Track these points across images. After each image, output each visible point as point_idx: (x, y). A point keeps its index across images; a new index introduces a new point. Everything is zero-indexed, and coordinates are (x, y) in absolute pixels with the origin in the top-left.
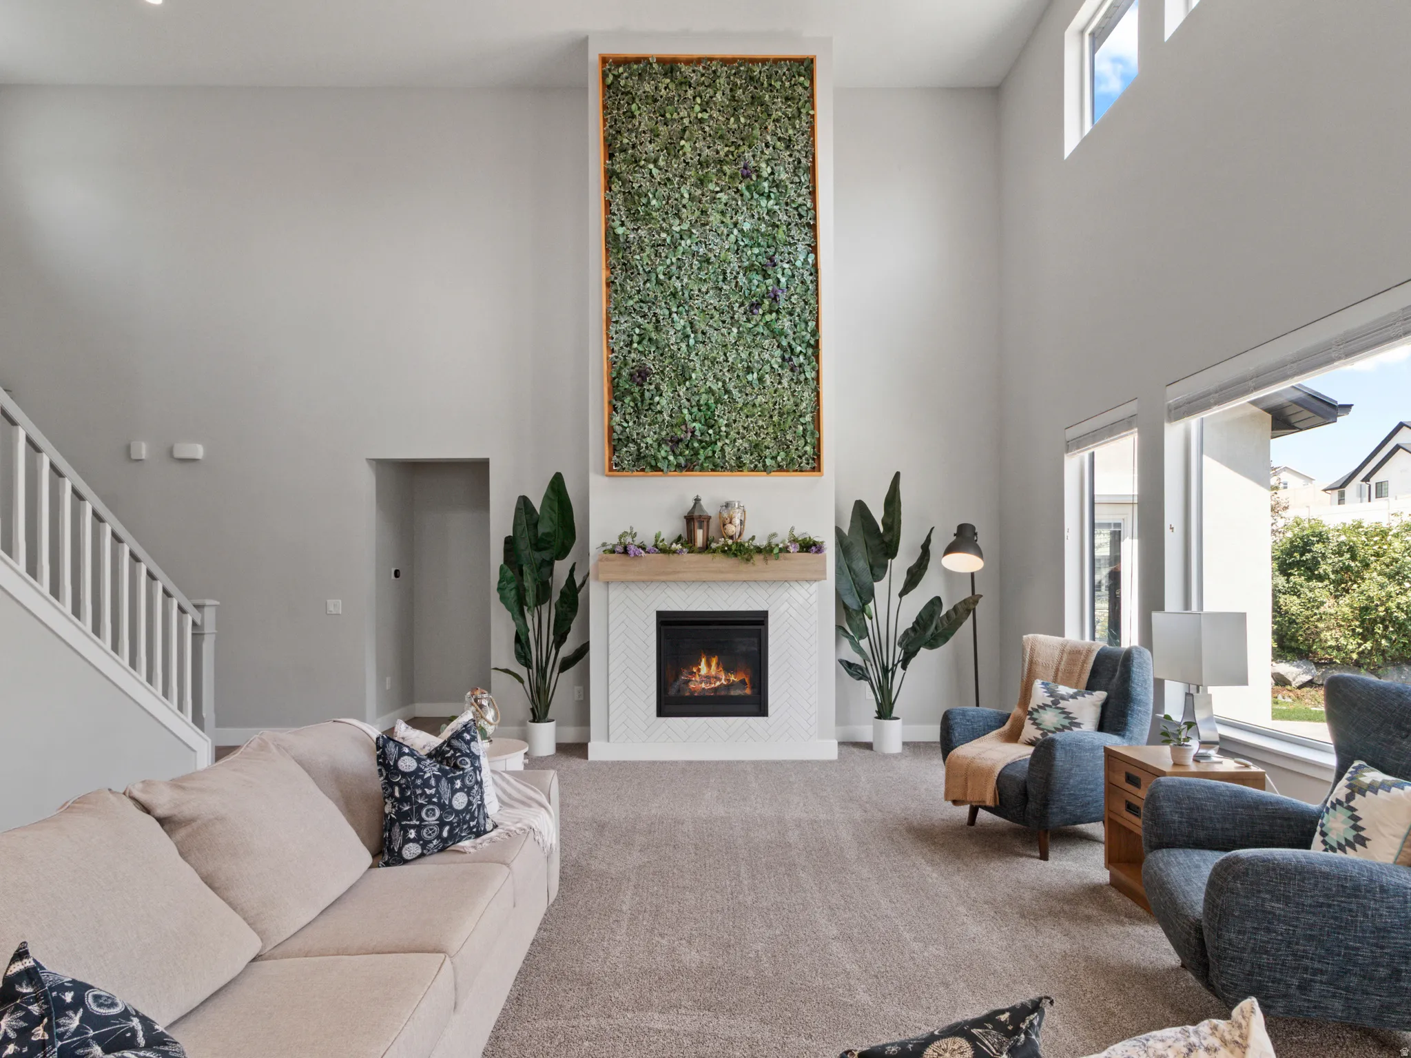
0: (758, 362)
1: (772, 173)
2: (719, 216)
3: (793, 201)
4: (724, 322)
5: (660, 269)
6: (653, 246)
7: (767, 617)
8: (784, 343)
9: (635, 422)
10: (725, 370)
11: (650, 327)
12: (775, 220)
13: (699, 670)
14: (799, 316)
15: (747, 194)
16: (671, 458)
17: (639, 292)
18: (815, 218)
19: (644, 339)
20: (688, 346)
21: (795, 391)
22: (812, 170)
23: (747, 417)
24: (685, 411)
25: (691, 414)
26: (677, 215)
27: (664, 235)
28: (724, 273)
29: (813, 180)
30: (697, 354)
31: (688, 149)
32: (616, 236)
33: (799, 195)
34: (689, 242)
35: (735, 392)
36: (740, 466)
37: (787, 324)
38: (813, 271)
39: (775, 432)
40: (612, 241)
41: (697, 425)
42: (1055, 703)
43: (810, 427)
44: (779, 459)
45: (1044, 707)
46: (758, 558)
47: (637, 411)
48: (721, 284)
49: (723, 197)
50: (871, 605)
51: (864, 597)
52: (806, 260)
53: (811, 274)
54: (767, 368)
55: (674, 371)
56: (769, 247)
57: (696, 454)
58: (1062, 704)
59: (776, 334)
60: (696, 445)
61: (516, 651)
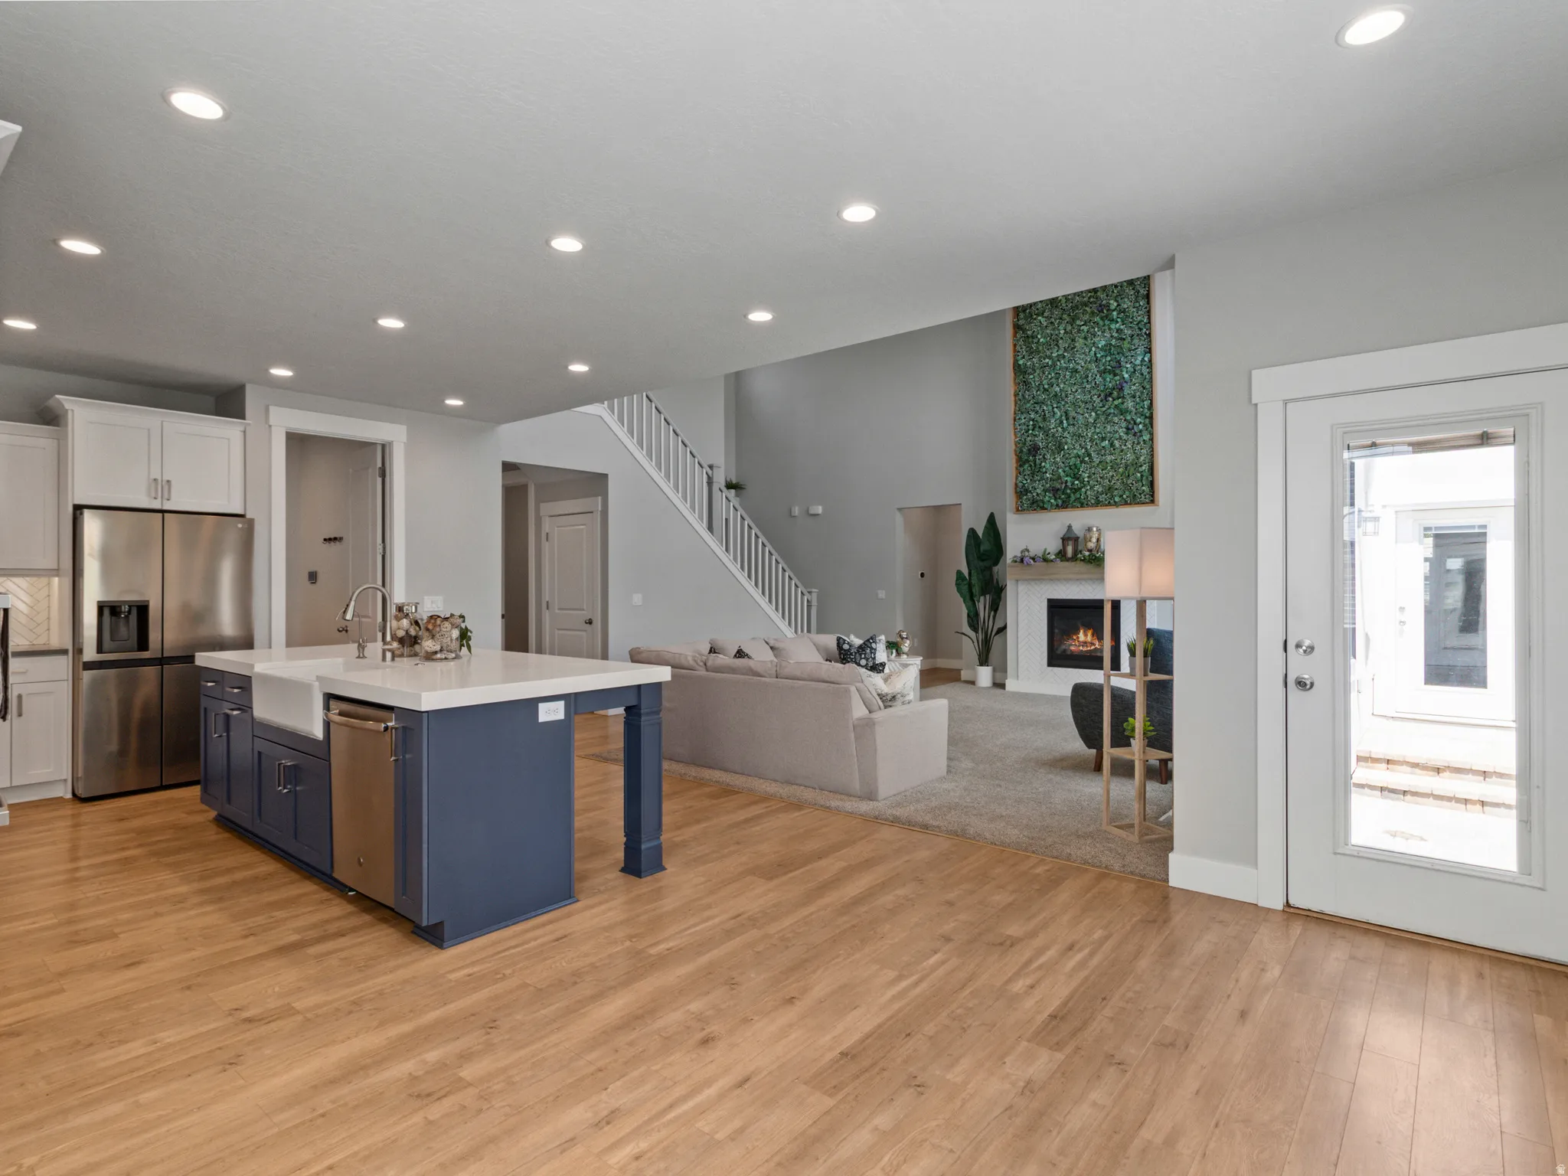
0: (1110, 433)
1: (1118, 305)
2: (1083, 341)
3: (1135, 320)
4: (1088, 409)
5: (1046, 381)
6: (1041, 368)
8: (1129, 418)
9: (1030, 480)
10: (1087, 441)
11: (1039, 419)
12: (1122, 336)
13: (1078, 638)
14: (1139, 397)
15: (1101, 322)
16: (1052, 501)
17: (1033, 398)
18: (1150, 329)
19: (1036, 427)
20: (1063, 428)
21: (1136, 449)
23: (1102, 470)
24: (1061, 471)
25: (1064, 472)
26: (1056, 345)
27: (1047, 360)
28: (1087, 377)
30: (1069, 433)
32: (1020, 366)
34: (1063, 361)
35: (1094, 455)
36: (1098, 504)
37: (1131, 404)
38: (1148, 365)
40: (1018, 369)
41: (1069, 479)
43: (1147, 474)
44: (1124, 496)
47: (1033, 474)
48: (1085, 384)
49: (1086, 328)
52: (1143, 360)
53: (1148, 368)
54: (1116, 436)
55: (1054, 445)
56: (1117, 354)
57: (1069, 497)
59: (1123, 413)
60: (1069, 491)
61: (968, 622)
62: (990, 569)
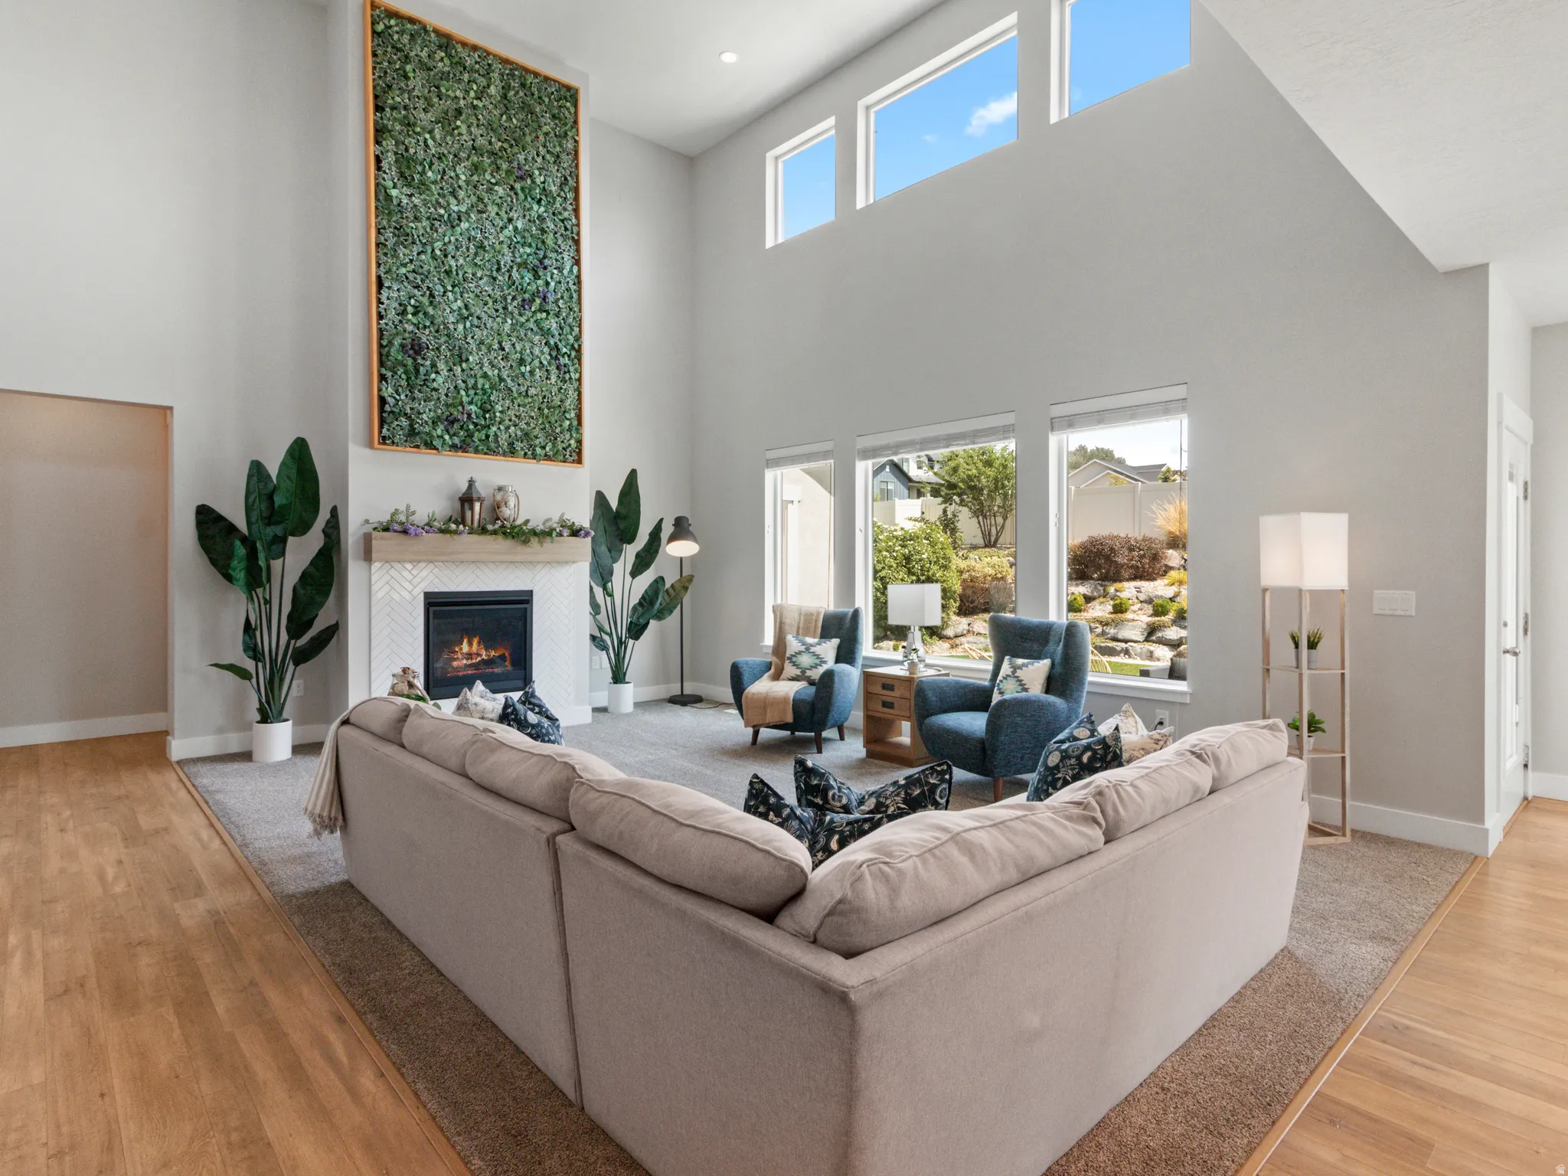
0: (528, 355)
1: (544, 183)
2: (496, 209)
3: (560, 213)
4: (497, 311)
5: (438, 245)
6: (428, 218)
7: (532, 596)
8: (552, 342)
9: (406, 396)
10: (500, 358)
11: (425, 301)
12: (544, 226)
13: (461, 649)
14: (563, 319)
15: (522, 196)
16: (447, 437)
17: (411, 261)
18: (578, 234)
19: (419, 312)
20: (465, 327)
21: (561, 388)
22: (576, 190)
23: (519, 406)
24: (463, 393)
25: (468, 396)
26: (453, 194)
27: (442, 211)
28: (498, 263)
29: (577, 199)
30: (472, 338)
31: (464, 129)
32: (389, 198)
33: (565, 209)
34: (467, 225)
35: (509, 380)
36: (512, 452)
37: (554, 325)
38: (576, 281)
39: (543, 423)
40: (384, 202)
41: (473, 408)
42: (807, 649)
43: (575, 423)
44: (547, 449)
45: (800, 653)
46: (534, 540)
47: (411, 387)
48: (495, 274)
49: (500, 190)
50: (610, 584)
51: (605, 578)
52: (571, 271)
53: (574, 284)
54: (536, 362)
55: (450, 350)
56: (538, 249)
57: (470, 436)
58: (812, 649)
59: (546, 333)
60: (471, 427)
61: (244, 642)
62: (283, 541)
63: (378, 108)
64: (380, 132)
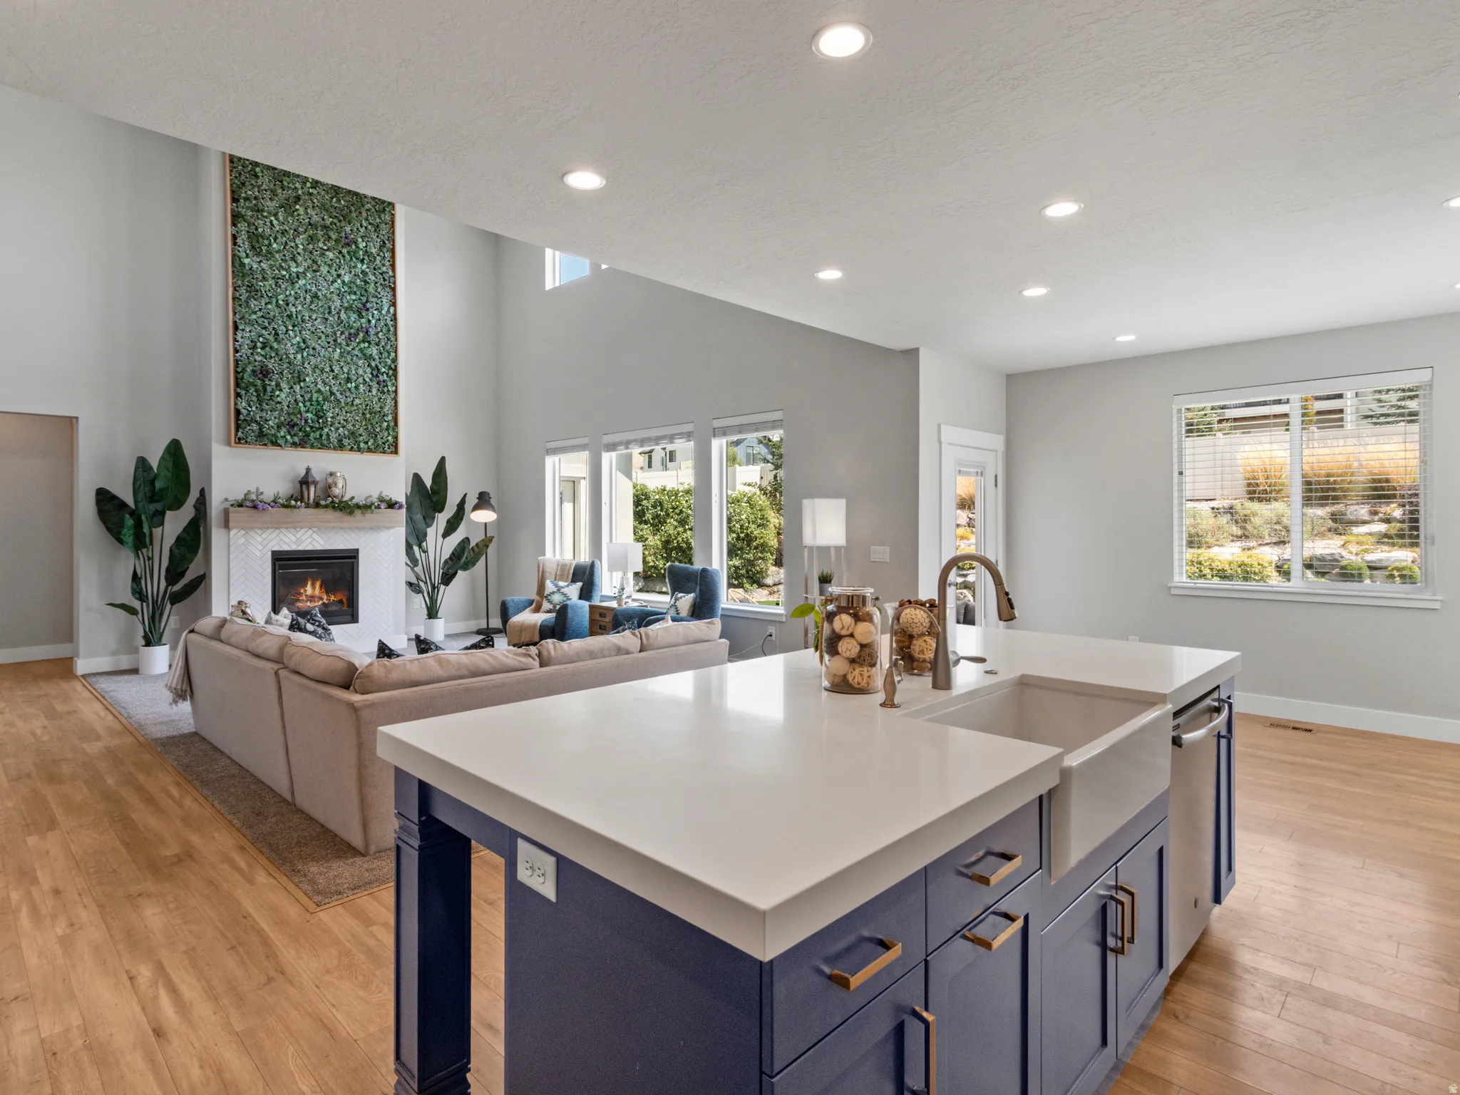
0: (354, 375)
1: (366, 247)
2: (327, 268)
3: (379, 268)
4: (329, 343)
5: (281, 297)
6: (274, 278)
7: (358, 553)
8: (373, 364)
9: (257, 408)
10: (330, 378)
11: (271, 338)
12: (367, 279)
13: (305, 591)
14: (383, 347)
15: (348, 257)
16: (288, 437)
17: (260, 310)
18: (394, 283)
19: (266, 346)
20: (302, 356)
21: (381, 398)
22: (393, 251)
23: (346, 412)
24: (301, 404)
25: (305, 407)
26: (293, 259)
27: (284, 273)
28: (330, 308)
29: (393, 257)
30: (309, 363)
31: (301, 211)
32: (242, 265)
33: (384, 265)
34: (304, 281)
35: (338, 394)
36: (341, 447)
37: (375, 352)
38: (393, 318)
39: (366, 425)
40: (238, 267)
41: (309, 415)
42: (559, 590)
43: (392, 424)
44: (370, 444)
45: (553, 593)
46: (358, 512)
47: (260, 401)
48: (327, 316)
49: (330, 255)
50: (424, 544)
51: (420, 538)
52: (388, 311)
53: (391, 321)
54: (361, 380)
55: (291, 373)
56: (362, 296)
57: (307, 435)
58: (562, 590)
59: (368, 358)
60: (308, 429)
61: (132, 588)
62: (163, 514)
63: (235, 200)
64: (236, 218)
